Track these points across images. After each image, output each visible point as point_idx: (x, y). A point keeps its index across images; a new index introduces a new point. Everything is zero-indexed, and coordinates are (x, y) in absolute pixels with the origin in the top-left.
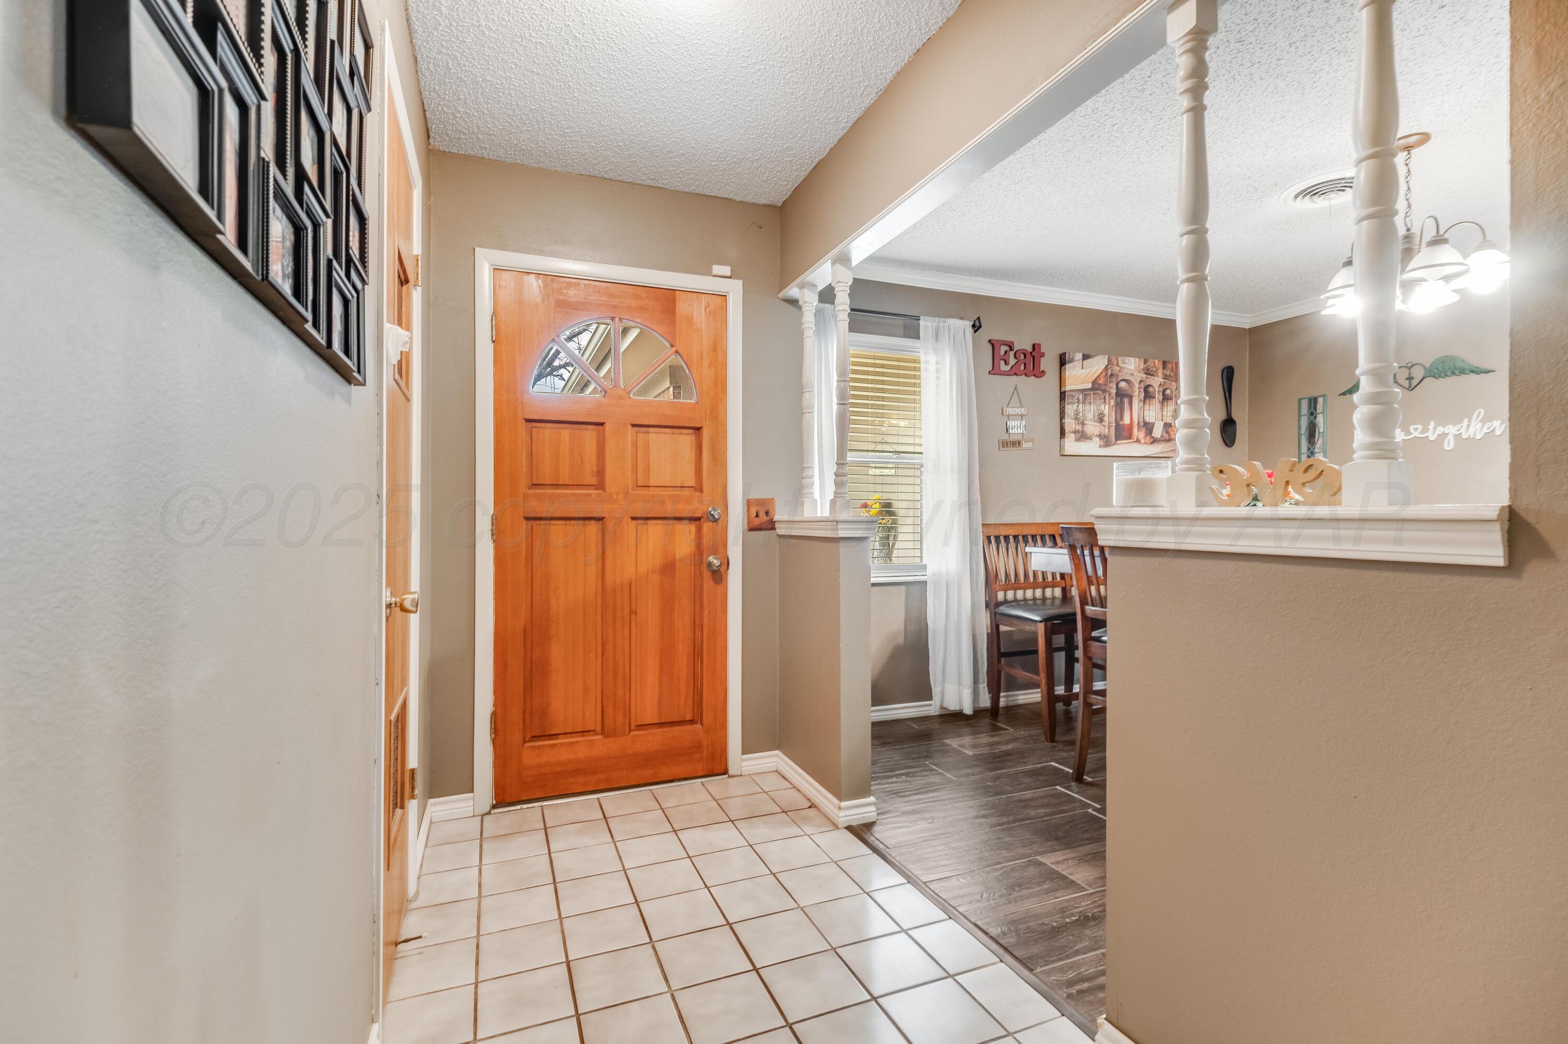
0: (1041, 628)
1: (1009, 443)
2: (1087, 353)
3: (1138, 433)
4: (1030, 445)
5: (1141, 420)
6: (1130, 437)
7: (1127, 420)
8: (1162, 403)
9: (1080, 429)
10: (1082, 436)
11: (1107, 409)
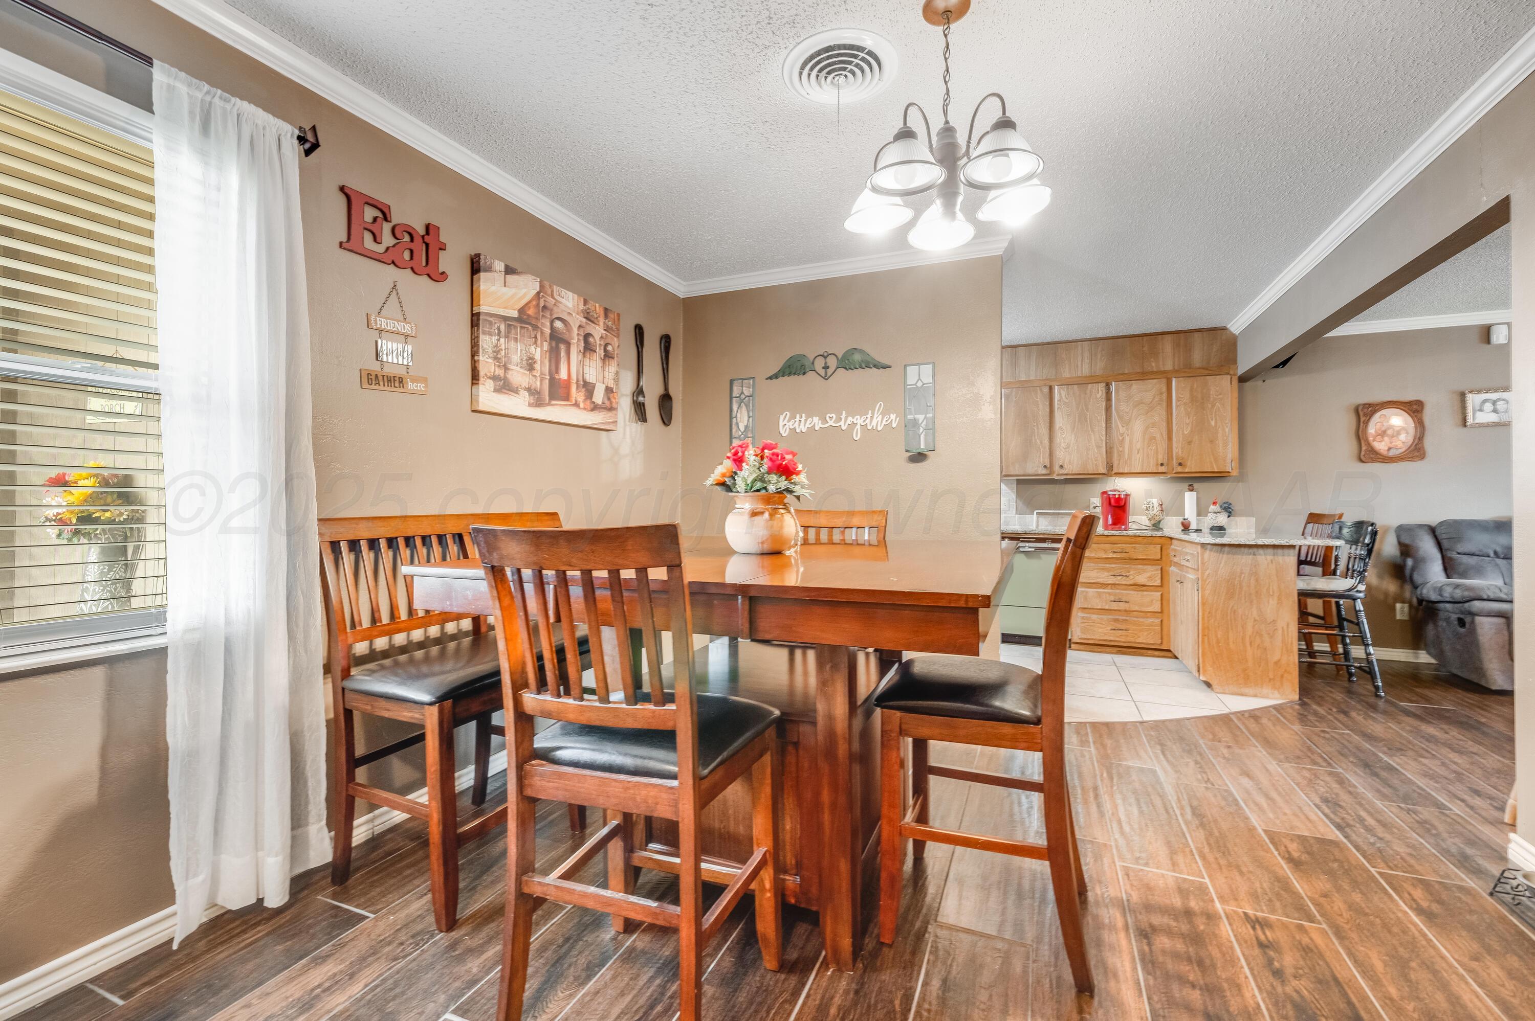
0: (431, 720)
1: (380, 378)
2: (512, 265)
3: (577, 395)
4: (421, 387)
5: (581, 379)
6: (567, 398)
7: (563, 375)
8: (603, 360)
9: (502, 375)
10: (504, 386)
11: (539, 352)
